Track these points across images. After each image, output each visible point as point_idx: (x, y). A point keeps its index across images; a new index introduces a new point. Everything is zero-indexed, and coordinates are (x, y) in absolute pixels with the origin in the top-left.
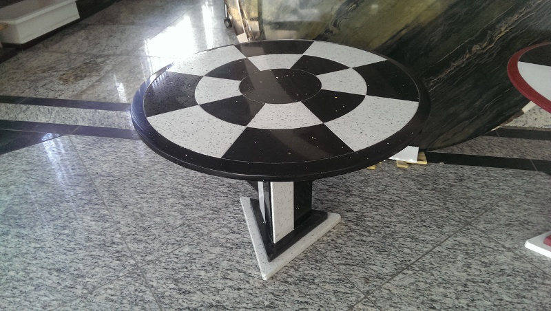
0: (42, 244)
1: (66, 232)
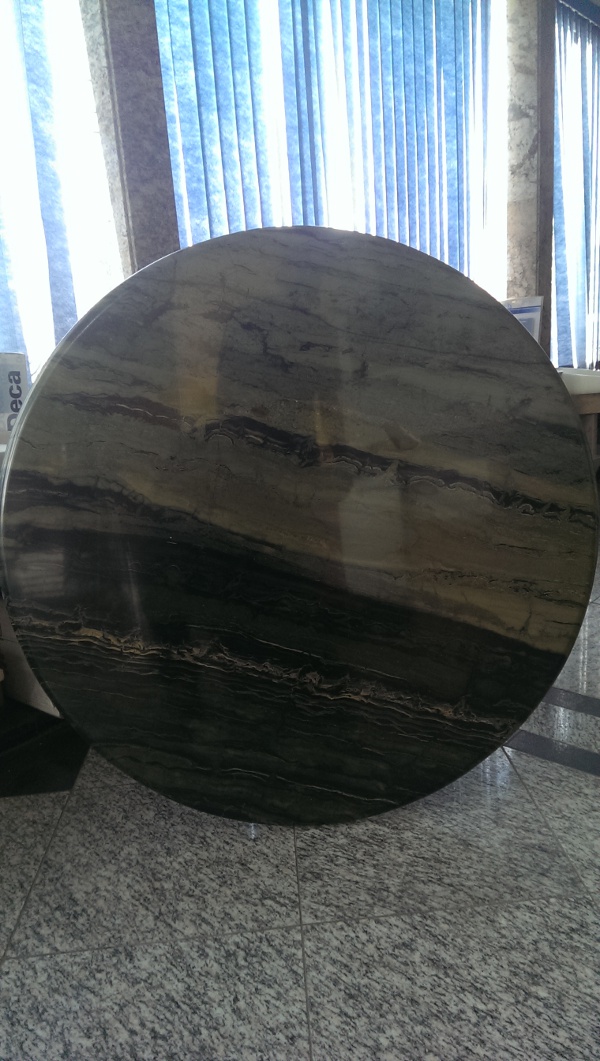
0: (491, 1006)
1: (543, 993)
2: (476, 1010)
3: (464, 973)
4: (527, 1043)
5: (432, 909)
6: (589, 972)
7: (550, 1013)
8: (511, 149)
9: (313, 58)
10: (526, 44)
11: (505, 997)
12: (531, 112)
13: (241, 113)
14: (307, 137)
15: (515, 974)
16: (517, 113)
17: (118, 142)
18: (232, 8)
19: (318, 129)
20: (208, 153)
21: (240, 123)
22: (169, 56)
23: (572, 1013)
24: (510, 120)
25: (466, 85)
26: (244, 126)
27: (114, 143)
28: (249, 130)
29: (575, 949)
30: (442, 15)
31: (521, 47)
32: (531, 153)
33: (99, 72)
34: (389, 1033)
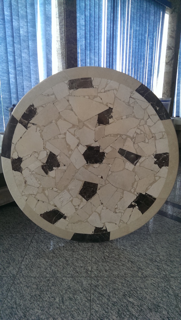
7: (137, 250)
8: (166, 57)
9: (115, 36)
10: (173, 30)
12: (173, 48)
13: (95, 51)
14: (111, 56)
16: (169, 48)
18: (95, 25)
19: (114, 54)
20: (86, 61)
21: (95, 53)
22: (79, 37)
24: (167, 50)
25: (156, 41)
26: (95, 54)
28: (97, 55)
30: (150, 23)
32: (172, 59)
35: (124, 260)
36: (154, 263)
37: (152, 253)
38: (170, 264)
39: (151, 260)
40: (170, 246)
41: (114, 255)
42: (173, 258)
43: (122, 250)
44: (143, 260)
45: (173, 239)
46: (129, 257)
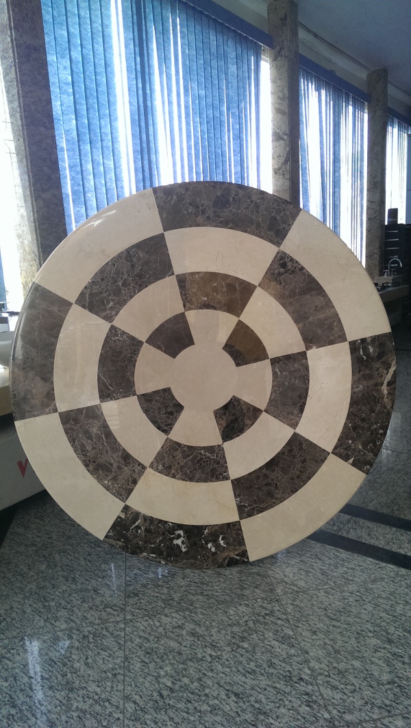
2: (211, 656)
3: (208, 638)
4: (234, 669)
5: (196, 608)
6: (271, 634)
7: (248, 655)
8: (273, 158)
9: (149, 109)
10: (282, 96)
11: (226, 648)
12: (285, 137)
13: (104, 144)
14: (146, 157)
15: (234, 637)
16: (277, 137)
17: (28, 169)
18: (98, 82)
19: (153, 151)
20: (84, 169)
21: (104, 150)
22: (60, 112)
23: (259, 654)
24: (273, 141)
25: (246, 121)
26: (106, 152)
27: (26, 169)
28: (110, 154)
29: (266, 624)
30: (230, 80)
31: (279, 98)
32: (286, 162)
33: (16, 128)
34: (165, 669)
35: (217, 692)
36: (297, 685)
37: (290, 656)
38: (338, 684)
39: (288, 678)
40: (334, 626)
41: (186, 680)
42: (345, 660)
43: (209, 659)
44: (267, 683)
45: (338, 603)
46: (228, 679)
